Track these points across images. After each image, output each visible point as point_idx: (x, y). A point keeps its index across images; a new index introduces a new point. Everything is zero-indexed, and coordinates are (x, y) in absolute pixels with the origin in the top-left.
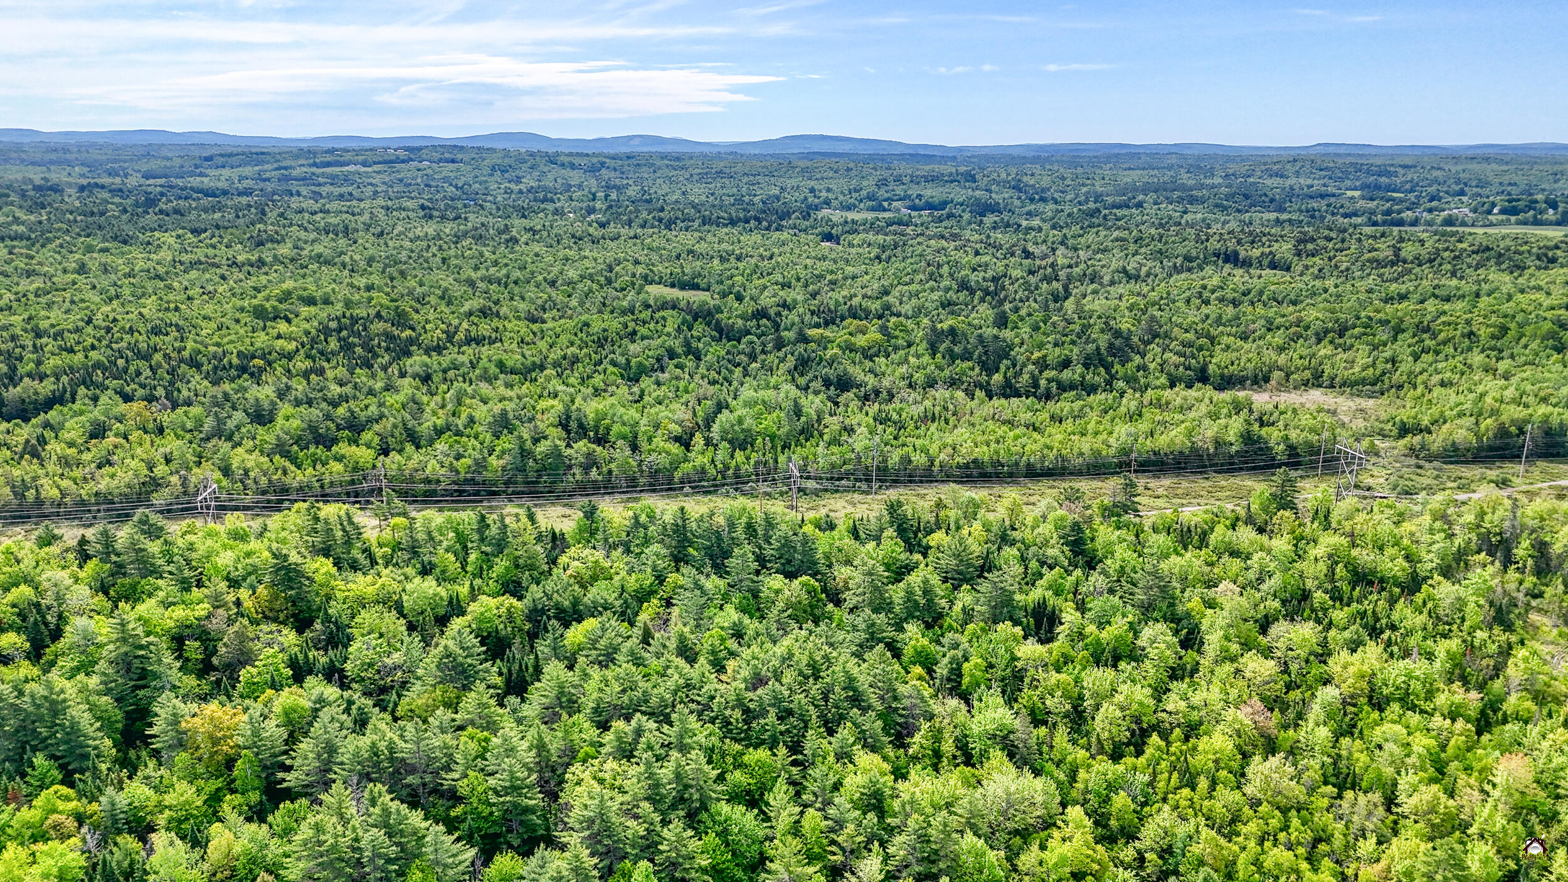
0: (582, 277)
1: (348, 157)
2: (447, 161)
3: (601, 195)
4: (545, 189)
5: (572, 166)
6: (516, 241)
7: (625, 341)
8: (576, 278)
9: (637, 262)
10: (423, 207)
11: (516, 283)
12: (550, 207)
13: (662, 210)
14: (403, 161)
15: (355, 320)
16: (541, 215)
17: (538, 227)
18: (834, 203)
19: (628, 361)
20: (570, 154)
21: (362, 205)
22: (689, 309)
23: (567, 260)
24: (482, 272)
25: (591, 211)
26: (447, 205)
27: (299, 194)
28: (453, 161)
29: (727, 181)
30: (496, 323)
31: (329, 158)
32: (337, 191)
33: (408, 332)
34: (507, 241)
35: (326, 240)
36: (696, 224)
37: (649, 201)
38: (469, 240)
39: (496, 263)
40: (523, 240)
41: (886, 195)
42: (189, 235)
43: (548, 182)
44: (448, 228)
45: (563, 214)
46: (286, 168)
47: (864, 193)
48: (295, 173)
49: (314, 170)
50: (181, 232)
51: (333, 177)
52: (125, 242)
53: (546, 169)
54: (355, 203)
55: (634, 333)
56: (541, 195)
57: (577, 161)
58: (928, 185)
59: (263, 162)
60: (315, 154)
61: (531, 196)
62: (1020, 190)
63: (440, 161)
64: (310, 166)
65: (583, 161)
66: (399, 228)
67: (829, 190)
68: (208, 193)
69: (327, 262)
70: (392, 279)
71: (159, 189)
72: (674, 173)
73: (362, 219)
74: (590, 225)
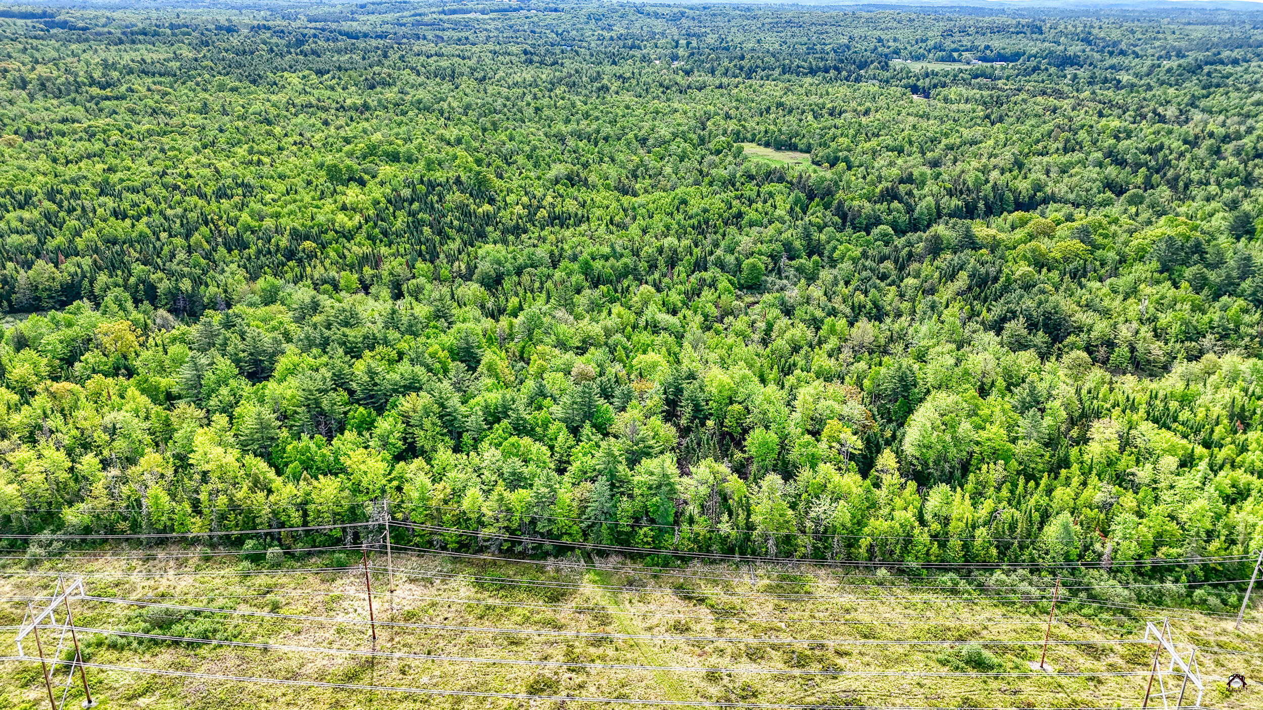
0: (675, 135)
3: (683, 42)
4: (633, 36)
6: (605, 89)
7: (732, 230)
8: (668, 137)
9: (728, 117)
10: (525, 52)
11: (606, 139)
12: (637, 53)
13: (742, 58)
14: (515, 10)
15: (432, 186)
16: (630, 61)
17: (628, 75)
18: (904, 53)
19: (739, 263)
20: (655, 5)
21: (474, 49)
22: (800, 183)
23: (657, 113)
24: (572, 126)
25: (675, 58)
26: (547, 50)
27: (425, 38)
28: (556, 10)
29: (796, 30)
30: (583, 194)
32: (456, 35)
33: (487, 207)
34: (599, 89)
35: (431, 83)
36: (776, 73)
37: (727, 49)
38: (563, 88)
39: (586, 116)
40: (613, 88)
41: (953, 46)
42: (314, 76)
43: (635, 30)
44: (546, 74)
45: (650, 61)
46: (420, 15)
47: (931, 43)
48: (426, 19)
49: (442, 16)
50: (307, 72)
51: (456, 23)
52: (254, 82)
53: (633, 18)
54: (468, 47)
55: (740, 215)
56: (630, 42)
58: (994, 37)
61: (621, 43)
62: (1089, 43)
64: (440, 13)
65: (666, 11)
66: (501, 73)
67: (895, 40)
68: (349, 35)
69: (428, 109)
70: (484, 130)
71: (313, 31)
72: (746, 22)
73: (470, 63)
74: (675, 72)
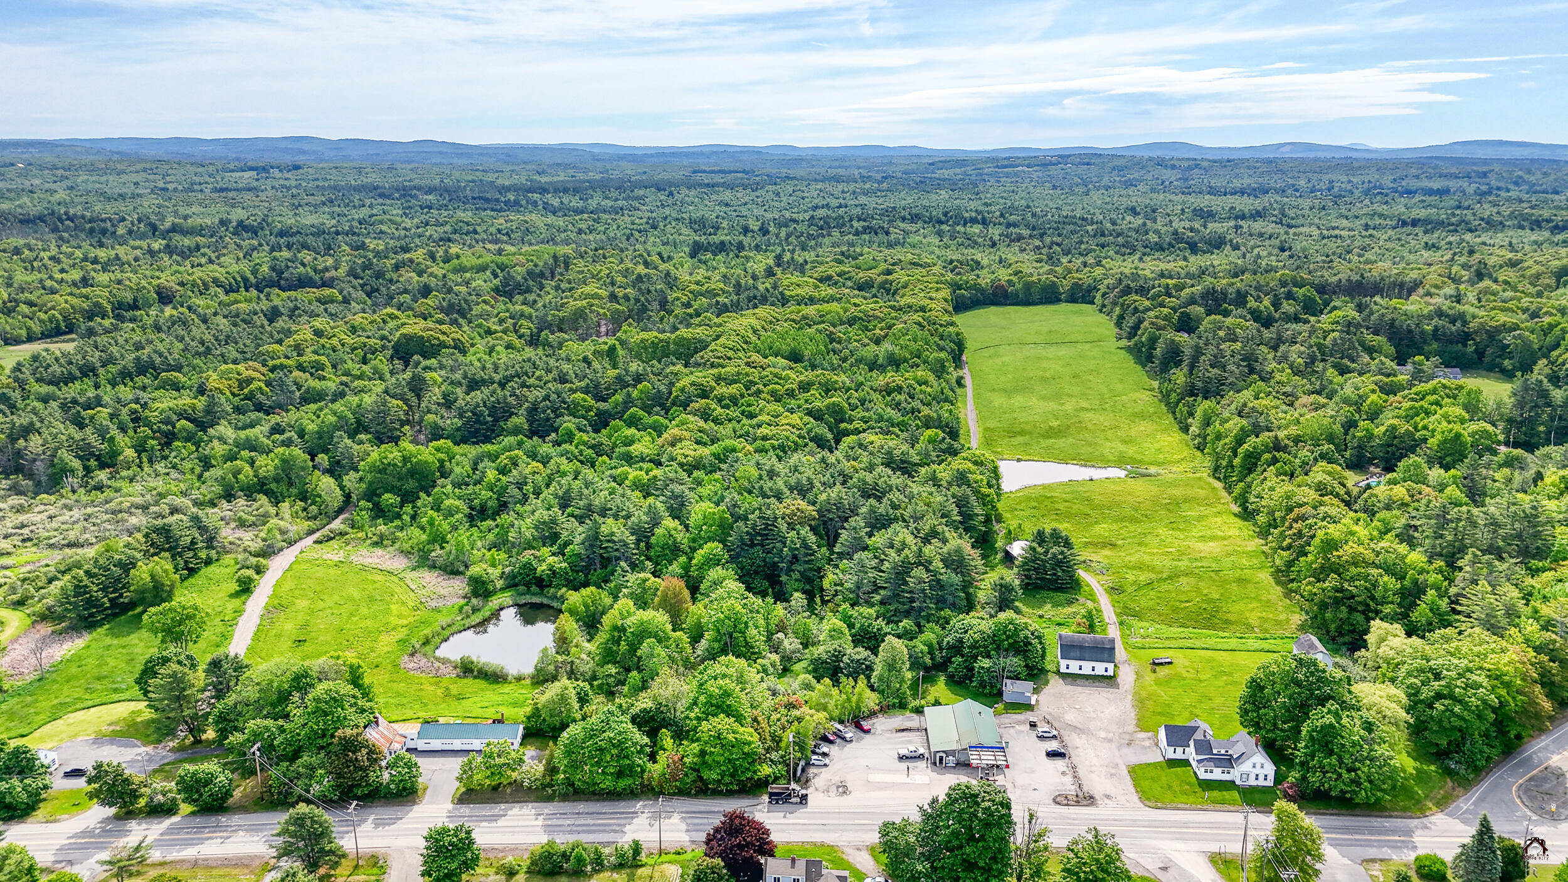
1: (1019, 161)
2: (1084, 164)
5: (1173, 167)
31: (1006, 162)
57: (1177, 164)
59: (965, 166)
60: (997, 160)
63: (1080, 163)
